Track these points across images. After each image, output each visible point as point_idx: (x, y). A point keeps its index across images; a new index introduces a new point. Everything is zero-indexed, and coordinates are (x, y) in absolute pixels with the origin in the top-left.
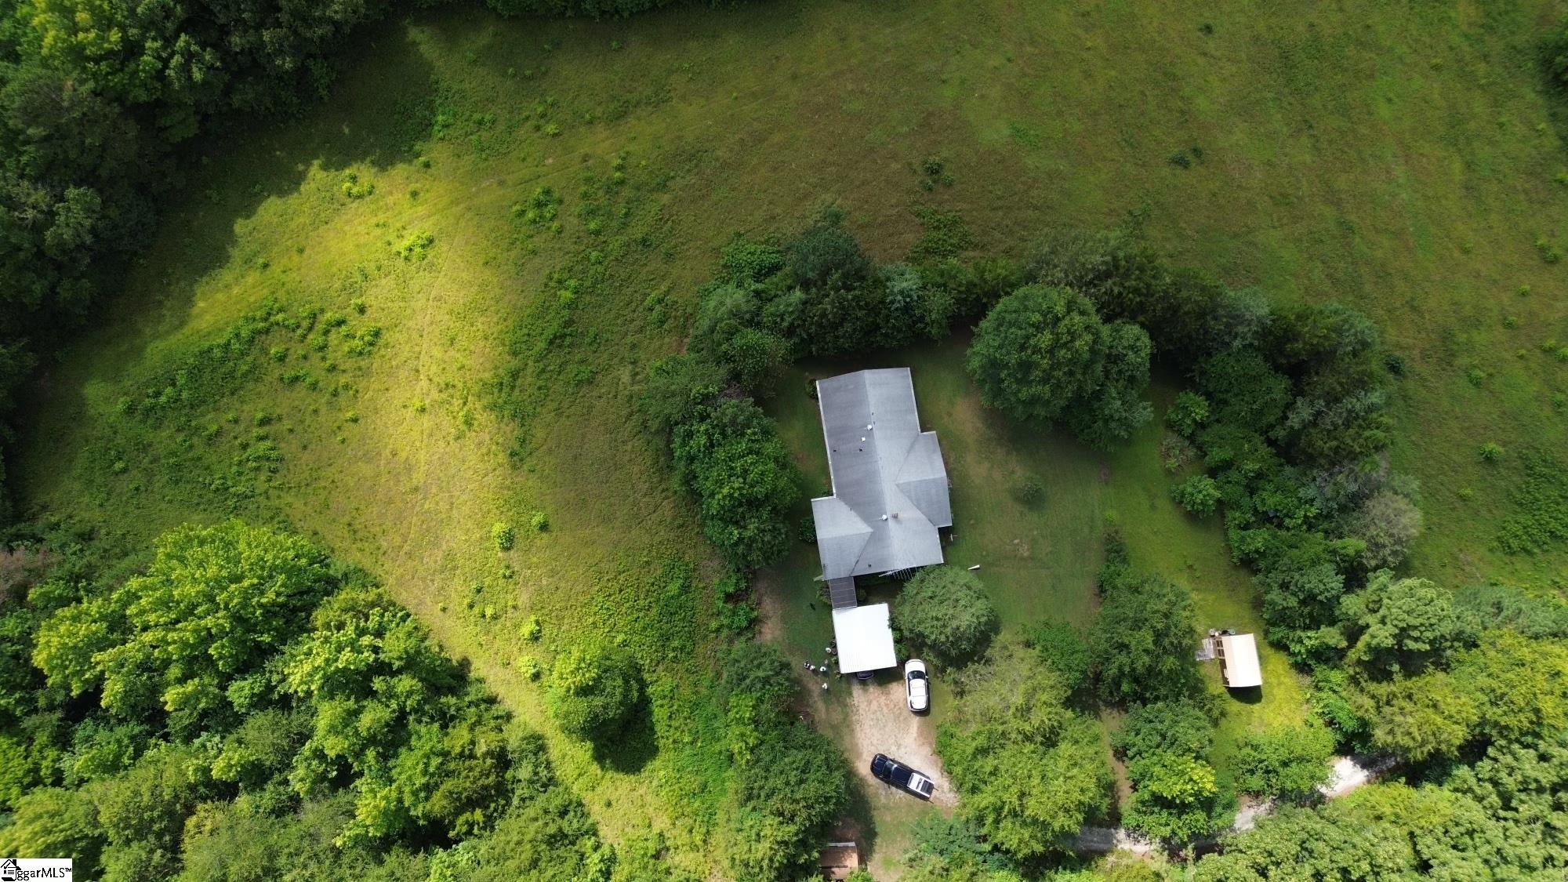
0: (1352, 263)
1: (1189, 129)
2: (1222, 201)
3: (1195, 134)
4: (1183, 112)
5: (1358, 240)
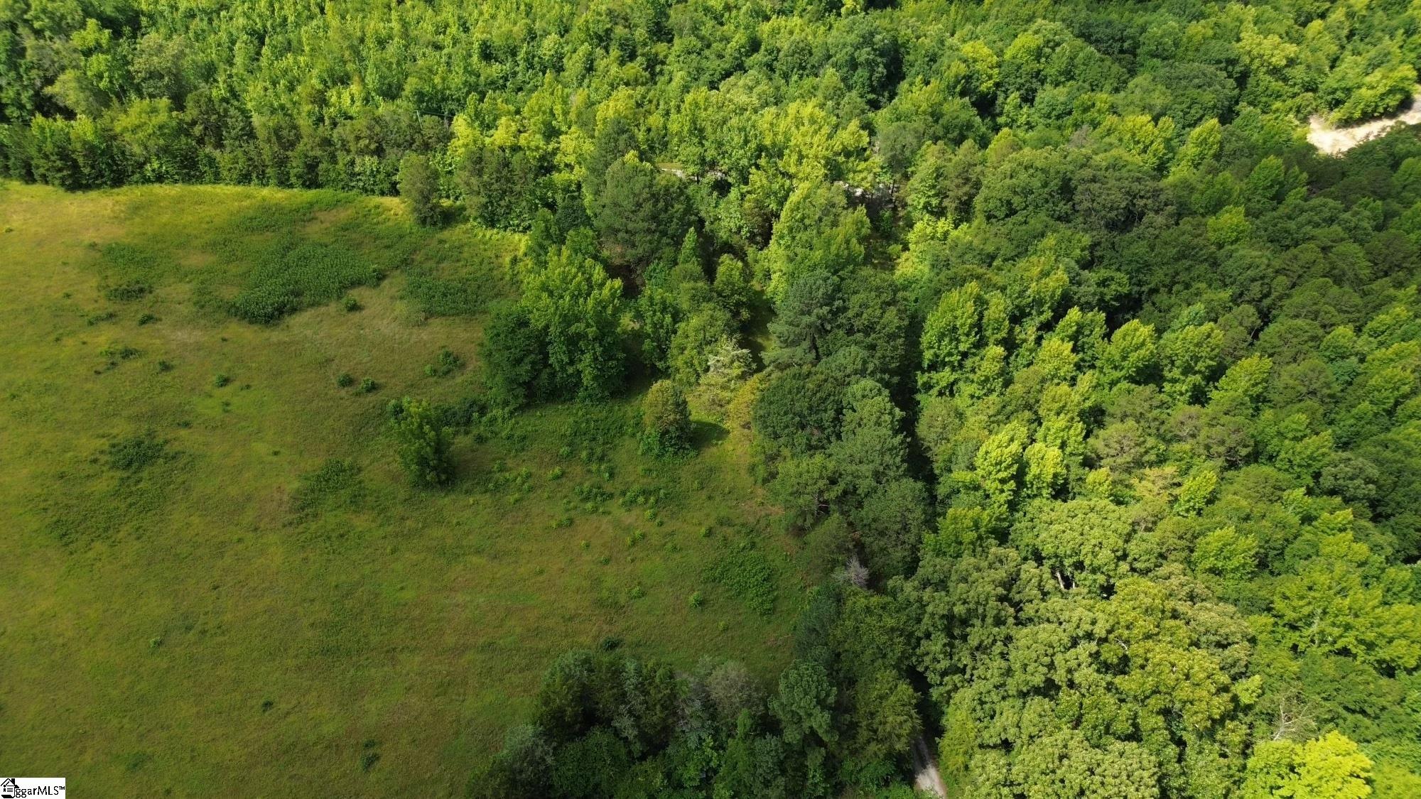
0: (518, 651)
1: (345, 746)
2: (422, 736)
3: (353, 742)
4: (328, 747)
5: (501, 642)
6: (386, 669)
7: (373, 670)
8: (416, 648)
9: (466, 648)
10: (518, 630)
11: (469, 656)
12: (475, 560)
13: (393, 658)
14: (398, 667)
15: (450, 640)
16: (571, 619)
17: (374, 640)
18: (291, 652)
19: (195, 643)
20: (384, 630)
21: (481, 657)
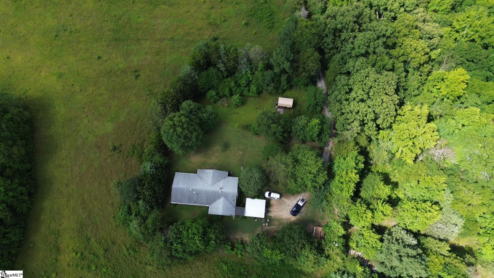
0: (183, 41)
1: (128, 72)
2: (153, 69)
3: (130, 70)
4: (122, 72)
5: (176, 37)
6: (137, 46)
7: (133, 47)
8: (147, 39)
9: (164, 39)
10: (182, 33)
11: (166, 42)
12: (164, 6)
13: (139, 42)
14: (141, 46)
15: (158, 36)
16: (200, 29)
17: (132, 36)
18: (103, 40)
19: (69, 36)
20: (135, 32)
21: (170, 42)
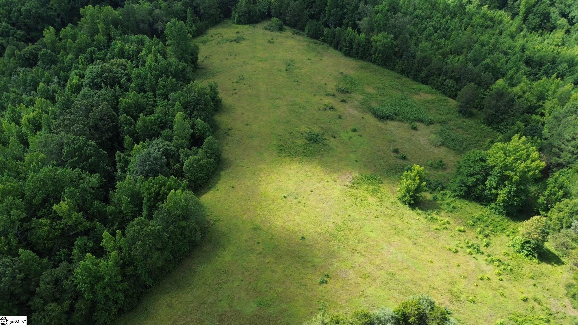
0: (403, 284)
1: (319, 270)
3: (322, 271)
6: (349, 254)
7: (344, 252)
8: (364, 255)
9: (382, 269)
10: (407, 277)
11: (382, 272)
12: (406, 240)
13: (353, 253)
21: (387, 276)
